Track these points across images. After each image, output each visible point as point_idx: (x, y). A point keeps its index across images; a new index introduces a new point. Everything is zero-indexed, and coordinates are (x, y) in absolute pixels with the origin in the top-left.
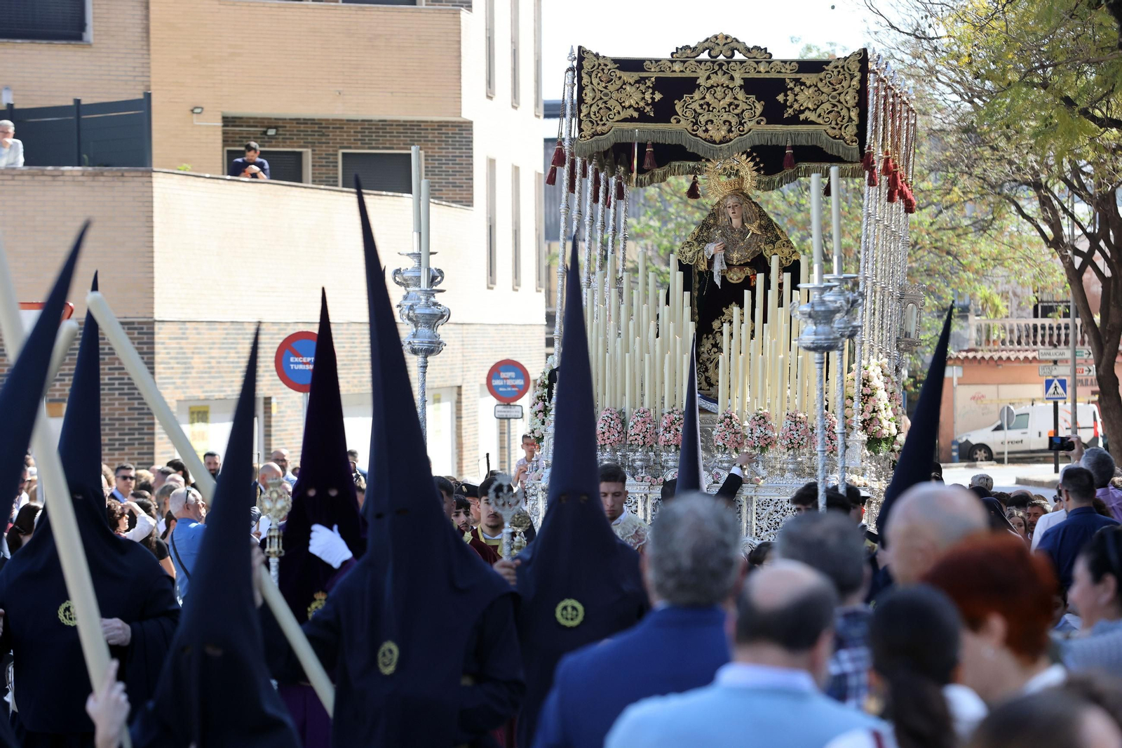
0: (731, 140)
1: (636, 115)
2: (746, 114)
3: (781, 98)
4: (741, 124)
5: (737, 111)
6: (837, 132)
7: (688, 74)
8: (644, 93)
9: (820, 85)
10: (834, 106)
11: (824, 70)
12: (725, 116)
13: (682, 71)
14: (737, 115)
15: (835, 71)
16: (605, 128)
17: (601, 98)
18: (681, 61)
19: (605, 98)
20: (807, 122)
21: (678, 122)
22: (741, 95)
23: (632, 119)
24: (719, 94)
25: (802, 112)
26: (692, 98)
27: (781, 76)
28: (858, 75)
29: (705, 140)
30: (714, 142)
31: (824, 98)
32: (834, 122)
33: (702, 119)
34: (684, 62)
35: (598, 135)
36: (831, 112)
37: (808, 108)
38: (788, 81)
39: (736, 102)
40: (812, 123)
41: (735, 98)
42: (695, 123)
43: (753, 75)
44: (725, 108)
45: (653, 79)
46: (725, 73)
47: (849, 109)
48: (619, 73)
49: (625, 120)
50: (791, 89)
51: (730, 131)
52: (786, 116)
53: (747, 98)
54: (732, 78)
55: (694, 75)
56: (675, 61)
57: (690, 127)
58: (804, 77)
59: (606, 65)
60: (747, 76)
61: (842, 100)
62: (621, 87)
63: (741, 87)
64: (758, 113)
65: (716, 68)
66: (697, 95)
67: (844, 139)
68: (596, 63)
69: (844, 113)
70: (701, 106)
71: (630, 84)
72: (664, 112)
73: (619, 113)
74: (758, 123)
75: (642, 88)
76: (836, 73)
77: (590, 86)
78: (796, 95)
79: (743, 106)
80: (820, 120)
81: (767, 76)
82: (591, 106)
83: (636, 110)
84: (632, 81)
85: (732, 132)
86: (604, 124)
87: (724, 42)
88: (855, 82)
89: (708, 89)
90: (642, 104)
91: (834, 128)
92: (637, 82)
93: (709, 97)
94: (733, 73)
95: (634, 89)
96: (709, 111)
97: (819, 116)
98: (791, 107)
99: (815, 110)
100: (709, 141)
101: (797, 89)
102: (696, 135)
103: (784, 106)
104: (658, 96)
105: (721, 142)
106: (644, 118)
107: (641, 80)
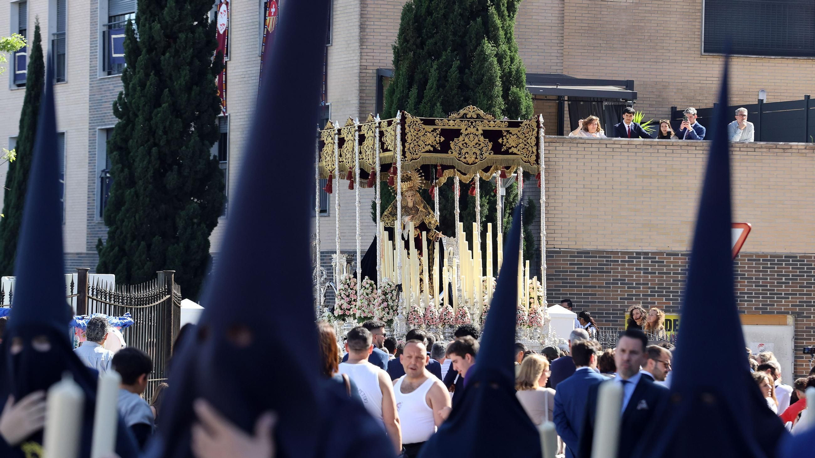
0: (476, 163)
1: (432, 149)
2: (484, 149)
3: (500, 141)
4: (482, 154)
5: (479, 148)
6: (527, 159)
7: (456, 127)
8: (435, 137)
9: (518, 134)
10: (526, 145)
11: (521, 126)
12: (474, 150)
13: (454, 126)
14: (480, 149)
15: (526, 126)
16: (418, 156)
17: (415, 140)
18: (453, 120)
19: (417, 140)
20: (512, 153)
21: (452, 153)
22: (482, 138)
23: (429, 151)
24: (472, 138)
25: (510, 148)
26: (458, 140)
27: (500, 129)
28: (536, 129)
29: (464, 163)
30: (468, 164)
31: (521, 141)
32: (525, 154)
33: (463, 151)
34: (454, 120)
35: (414, 160)
36: (524, 148)
37: (513, 146)
38: (503, 131)
39: (479, 143)
40: (515, 154)
41: (479, 141)
42: (460, 154)
43: (487, 128)
44: (474, 146)
45: (440, 130)
46: (474, 127)
47: (532, 147)
48: (424, 126)
49: (427, 152)
50: (505, 136)
51: (476, 158)
52: (503, 150)
53: (484, 141)
54: (477, 130)
55: (459, 128)
56: (450, 120)
57: (457, 156)
58: (511, 129)
59: (417, 122)
60: (484, 129)
61: (529, 142)
62: (425, 134)
63: (482, 134)
64: (489, 149)
65: (470, 124)
66: (461, 138)
67: (529, 162)
68: (412, 120)
69: (530, 149)
70: (463, 144)
71: (429, 132)
72: (445, 148)
73: (424, 148)
74: (490, 154)
75: (435, 134)
76: (526, 128)
77: (410, 133)
78: (507, 139)
79: (482, 145)
80: (519, 153)
81: (494, 129)
82: (410, 144)
83: (432, 146)
84: (430, 131)
85: (477, 159)
86: (417, 154)
87: (473, 110)
88: (535, 132)
89: (466, 135)
90: (435, 143)
91: (525, 157)
92: (432, 131)
93: (467, 140)
94: (477, 127)
95: (431, 134)
96: (466, 147)
97: (519, 150)
98: (505, 145)
99: (516, 147)
100: (466, 164)
101: (508, 136)
102: (459, 160)
103: (502, 145)
104: (442, 139)
105: (472, 164)
106: (435, 151)
107: (434, 130)
